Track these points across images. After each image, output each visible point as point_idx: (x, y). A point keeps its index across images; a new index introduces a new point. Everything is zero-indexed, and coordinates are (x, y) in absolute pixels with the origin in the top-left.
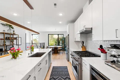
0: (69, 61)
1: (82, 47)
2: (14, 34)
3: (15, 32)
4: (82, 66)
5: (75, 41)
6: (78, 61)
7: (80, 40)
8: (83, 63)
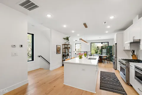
0: (116, 70)
1: (132, 56)
2: (69, 45)
3: (70, 43)
4: (129, 69)
5: (124, 50)
6: (125, 65)
7: (129, 49)
8: (130, 66)
